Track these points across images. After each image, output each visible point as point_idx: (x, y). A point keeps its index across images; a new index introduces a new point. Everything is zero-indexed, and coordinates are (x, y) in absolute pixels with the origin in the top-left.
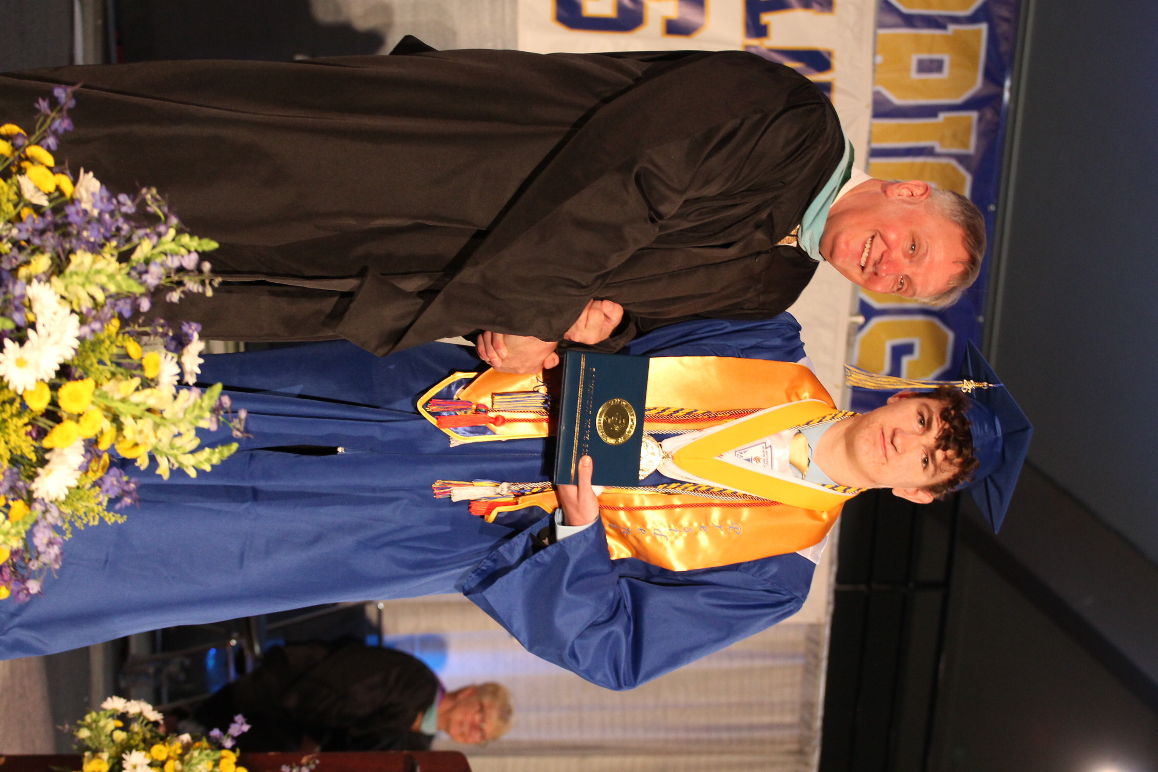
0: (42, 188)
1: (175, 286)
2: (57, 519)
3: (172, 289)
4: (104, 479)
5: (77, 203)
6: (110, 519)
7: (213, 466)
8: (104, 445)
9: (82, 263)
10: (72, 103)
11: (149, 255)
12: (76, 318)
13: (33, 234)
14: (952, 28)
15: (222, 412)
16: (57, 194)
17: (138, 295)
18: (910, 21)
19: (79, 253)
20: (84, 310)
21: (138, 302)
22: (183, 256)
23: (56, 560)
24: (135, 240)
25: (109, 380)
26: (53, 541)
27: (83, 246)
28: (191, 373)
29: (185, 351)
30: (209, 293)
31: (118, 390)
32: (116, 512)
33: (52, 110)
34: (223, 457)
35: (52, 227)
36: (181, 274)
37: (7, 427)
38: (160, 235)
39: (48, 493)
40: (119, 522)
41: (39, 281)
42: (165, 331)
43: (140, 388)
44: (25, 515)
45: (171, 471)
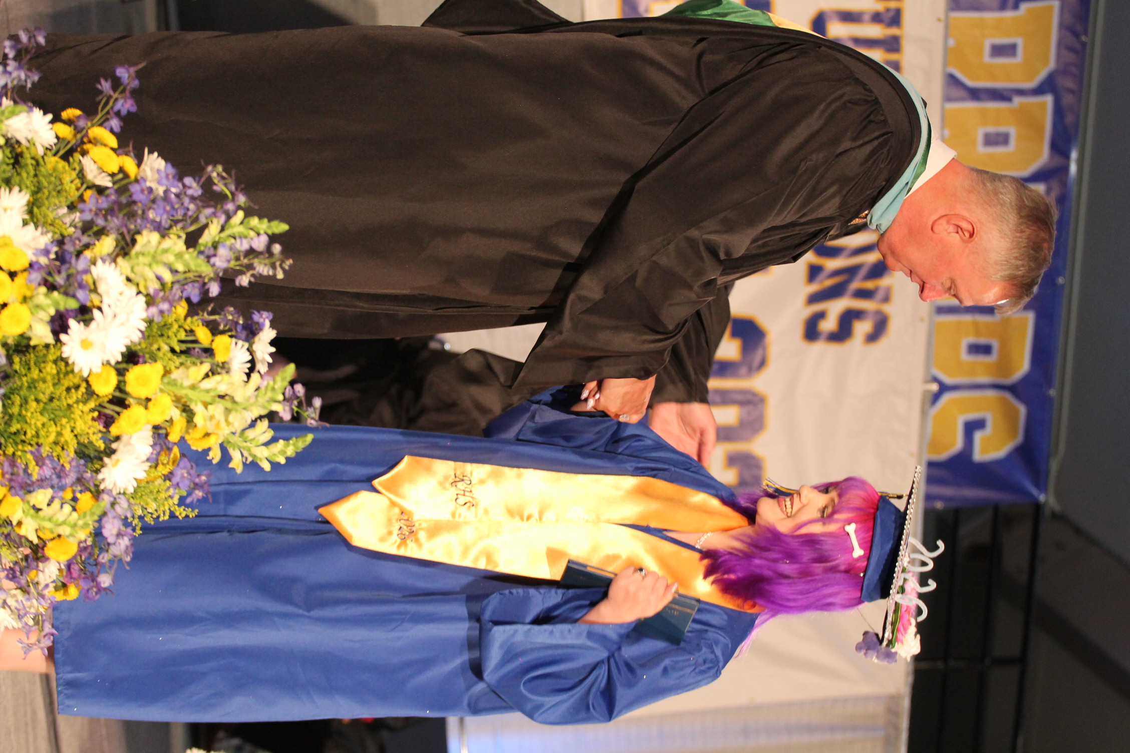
0: (105, 170)
1: (244, 269)
2: (126, 510)
3: (242, 273)
4: (174, 472)
5: (142, 182)
6: (180, 514)
7: (287, 459)
8: (174, 437)
9: (149, 242)
10: (136, 83)
11: (217, 239)
12: (142, 299)
13: (97, 214)
14: (1017, 101)
15: (295, 402)
16: (120, 176)
17: (206, 280)
18: (975, 94)
19: (145, 232)
20: (151, 292)
21: (207, 287)
22: (252, 239)
23: (126, 552)
24: (203, 220)
25: (177, 368)
26: (123, 533)
27: (148, 225)
28: (263, 361)
29: (256, 339)
30: (280, 275)
31: (187, 376)
32: (187, 506)
33: (115, 91)
34: (297, 448)
35: (116, 207)
36: (251, 257)
37: (73, 413)
38: (229, 217)
39: (115, 484)
40: (191, 516)
41: (104, 261)
42: (235, 320)
43: (210, 374)
44: (93, 505)
45: (244, 464)
